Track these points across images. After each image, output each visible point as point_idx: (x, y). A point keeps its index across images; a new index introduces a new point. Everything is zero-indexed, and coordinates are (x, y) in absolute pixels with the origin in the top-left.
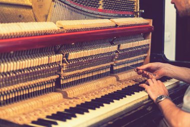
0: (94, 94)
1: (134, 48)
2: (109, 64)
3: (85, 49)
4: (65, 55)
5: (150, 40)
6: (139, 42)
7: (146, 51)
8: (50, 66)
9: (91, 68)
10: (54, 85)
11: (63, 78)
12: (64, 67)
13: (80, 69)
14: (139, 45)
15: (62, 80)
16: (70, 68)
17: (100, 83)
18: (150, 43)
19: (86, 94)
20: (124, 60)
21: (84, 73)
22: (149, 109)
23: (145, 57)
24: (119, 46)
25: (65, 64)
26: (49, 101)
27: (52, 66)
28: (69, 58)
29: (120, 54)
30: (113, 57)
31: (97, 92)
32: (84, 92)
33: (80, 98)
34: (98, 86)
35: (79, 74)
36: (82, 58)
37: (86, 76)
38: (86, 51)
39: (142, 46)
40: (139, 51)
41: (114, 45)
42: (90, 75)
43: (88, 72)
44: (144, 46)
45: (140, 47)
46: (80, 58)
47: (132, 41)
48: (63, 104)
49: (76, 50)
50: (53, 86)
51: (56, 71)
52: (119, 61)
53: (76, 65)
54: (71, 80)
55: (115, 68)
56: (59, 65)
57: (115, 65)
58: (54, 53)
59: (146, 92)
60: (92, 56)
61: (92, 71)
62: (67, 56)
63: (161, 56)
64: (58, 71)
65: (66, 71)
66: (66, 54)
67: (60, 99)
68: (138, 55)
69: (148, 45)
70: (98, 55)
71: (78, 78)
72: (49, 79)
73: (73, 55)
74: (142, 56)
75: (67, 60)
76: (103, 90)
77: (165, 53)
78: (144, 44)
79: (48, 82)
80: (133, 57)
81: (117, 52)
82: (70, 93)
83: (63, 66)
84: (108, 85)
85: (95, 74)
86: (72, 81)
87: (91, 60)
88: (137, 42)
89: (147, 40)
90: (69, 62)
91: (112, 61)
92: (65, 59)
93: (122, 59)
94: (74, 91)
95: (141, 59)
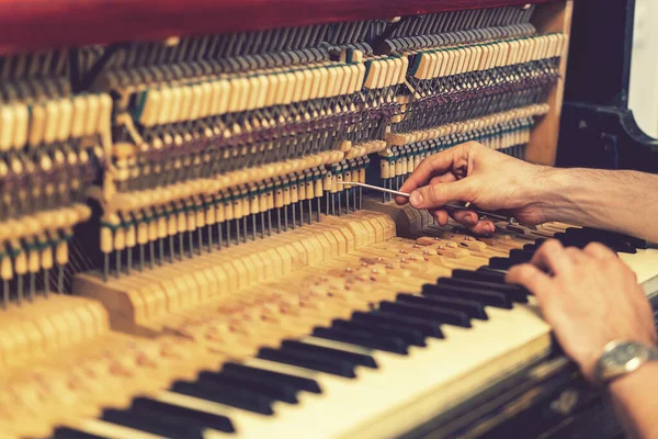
0: (274, 308)
1: (489, 73)
2: (361, 151)
3: (241, 71)
4: (124, 103)
5: (565, 37)
6: (514, 44)
7: (541, 92)
8: (36, 160)
9: (271, 170)
10: (63, 257)
11: (114, 220)
12: (122, 163)
13: (208, 172)
14: (513, 61)
15: (106, 234)
16: (155, 170)
17: (314, 245)
18: (563, 52)
19: (232, 311)
20: (437, 133)
21: (230, 196)
22: (565, 403)
23: (538, 119)
24: (414, 62)
25: (124, 149)
26: (30, 346)
27: (52, 156)
28: (149, 119)
29: (417, 103)
30: (383, 117)
31: (294, 301)
32: (224, 296)
33: (199, 333)
34: (299, 262)
35: (204, 203)
36: (224, 117)
37: (241, 210)
38: (241, 83)
39: (526, 66)
40: (510, 88)
41: (392, 56)
42: (263, 205)
43: (249, 192)
44: (537, 64)
45: (514, 69)
46: (211, 120)
47: (481, 41)
48: (101, 368)
49: (191, 77)
50: (55, 265)
51: (76, 184)
52: (410, 138)
53: (186, 151)
54: (160, 230)
55: (389, 171)
56: (90, 151)
57: (390, 153)
58: (67, 86)
59: (539, 312)
60: (272, 110)
61: (273, 187)
62: (136, 106)
63: (616, 118)
64: (85, 185)
65: (133, 185)
66: (133, 97)
67: (90, 333)
68: (506, 109)
69: (556, 60)
70: (305, 103)
71: (196, 222)
72: (32, 225)
73: (169, 101)
74: (524, 113)
75: (140, 128)
76: (321, 290)
77: (631, 106)
78: (538, 56)
79: (30, 245)
80: (479, 115)
81: (401, 90)
82: (150, 299)
83: (115, 159)
84: (352, 256)
85: (288, 198)
86: (163, 234)
87: (270, 131)
88: (504, 45)
89: (553, 38)
90: (149, 140)
91: (377, 134)
92: (126, 119)
93: (426, 126)
94: (172, 292)
95: (516, 128)
